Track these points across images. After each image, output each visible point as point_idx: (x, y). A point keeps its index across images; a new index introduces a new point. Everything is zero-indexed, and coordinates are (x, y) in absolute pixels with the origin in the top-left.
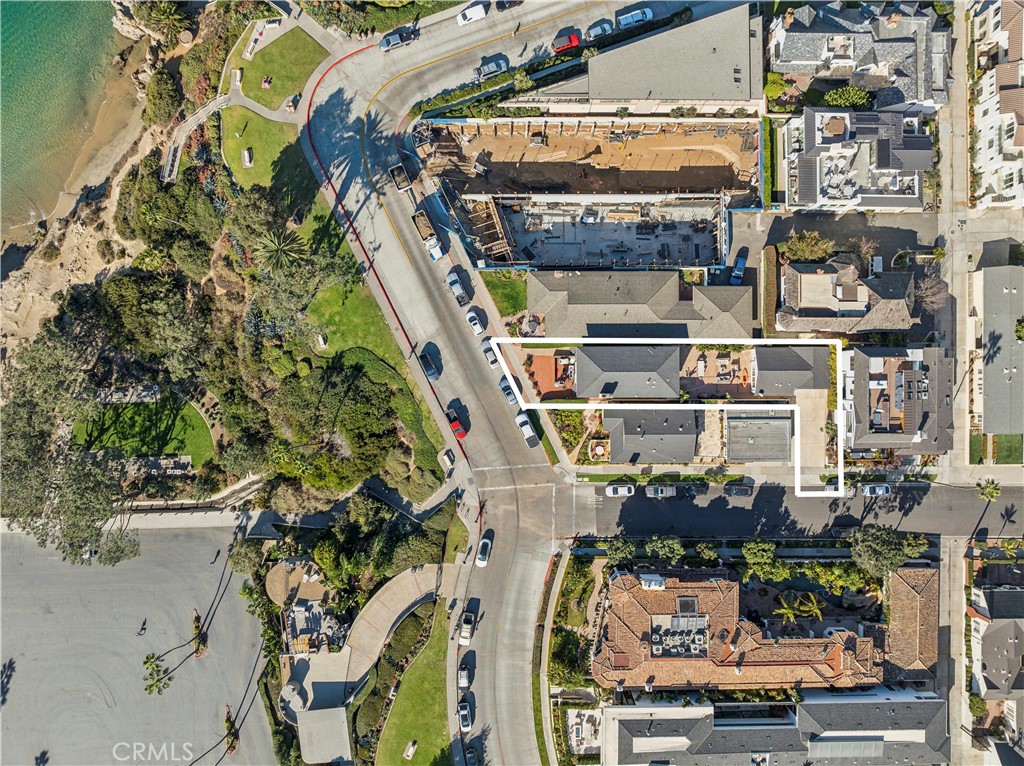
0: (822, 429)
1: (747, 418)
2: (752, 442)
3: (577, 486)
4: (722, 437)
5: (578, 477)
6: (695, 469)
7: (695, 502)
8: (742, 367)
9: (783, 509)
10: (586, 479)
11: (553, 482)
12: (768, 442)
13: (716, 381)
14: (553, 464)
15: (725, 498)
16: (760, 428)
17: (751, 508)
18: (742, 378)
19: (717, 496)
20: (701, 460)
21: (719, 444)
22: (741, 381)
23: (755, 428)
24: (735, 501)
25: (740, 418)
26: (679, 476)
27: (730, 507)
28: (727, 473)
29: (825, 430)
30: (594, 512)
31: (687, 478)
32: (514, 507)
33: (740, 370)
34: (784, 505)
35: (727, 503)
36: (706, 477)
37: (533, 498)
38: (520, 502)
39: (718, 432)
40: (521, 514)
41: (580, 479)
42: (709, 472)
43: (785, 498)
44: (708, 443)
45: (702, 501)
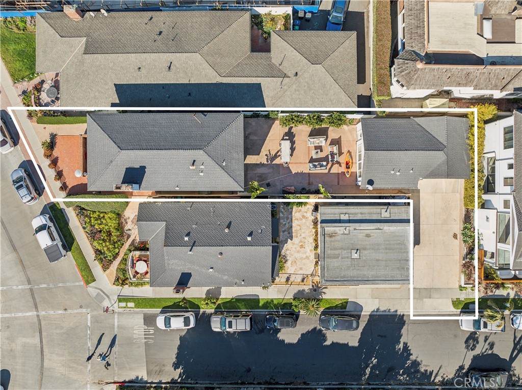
0: (455, 236)
1: (349, 221)
2: (356, 256)
3: (119, 313)
4: (316, 247)
5: (120, 300)
6: (279, 291)
7: (281, 336)
8: (345, 150)
9: (401, 346)
10: (131, 304)
11: (87, 307)
12: (380, 256)
13: (307, 168)
14: (87, 283)
15: (320, 331)
16: (368, 236)
17: (357, 344)
18: (344, 165)
19: (310, 328)
20: (288, 279)
21: (312, 256)
22: (343, 169)
23: (361, 236)
24: (335, 336)
25: (340, 221)
26: (258, 301)
27: (328, 343)
28: (324, 297)
29: (459, 236)
30: (143, 349)
31: (268, 304)
32: (37, 340)
33: (340, 153)
34: (402, 340)
35: (324, 338)
36: (294, 303)
37: (62, 328)
38: (44, 334)
39: (311, 240)
40: (46, 350)
41: (123, 304)
42: (299, 296)
43: (404, 331)
44: (297, 255)
45: (289, 335)
